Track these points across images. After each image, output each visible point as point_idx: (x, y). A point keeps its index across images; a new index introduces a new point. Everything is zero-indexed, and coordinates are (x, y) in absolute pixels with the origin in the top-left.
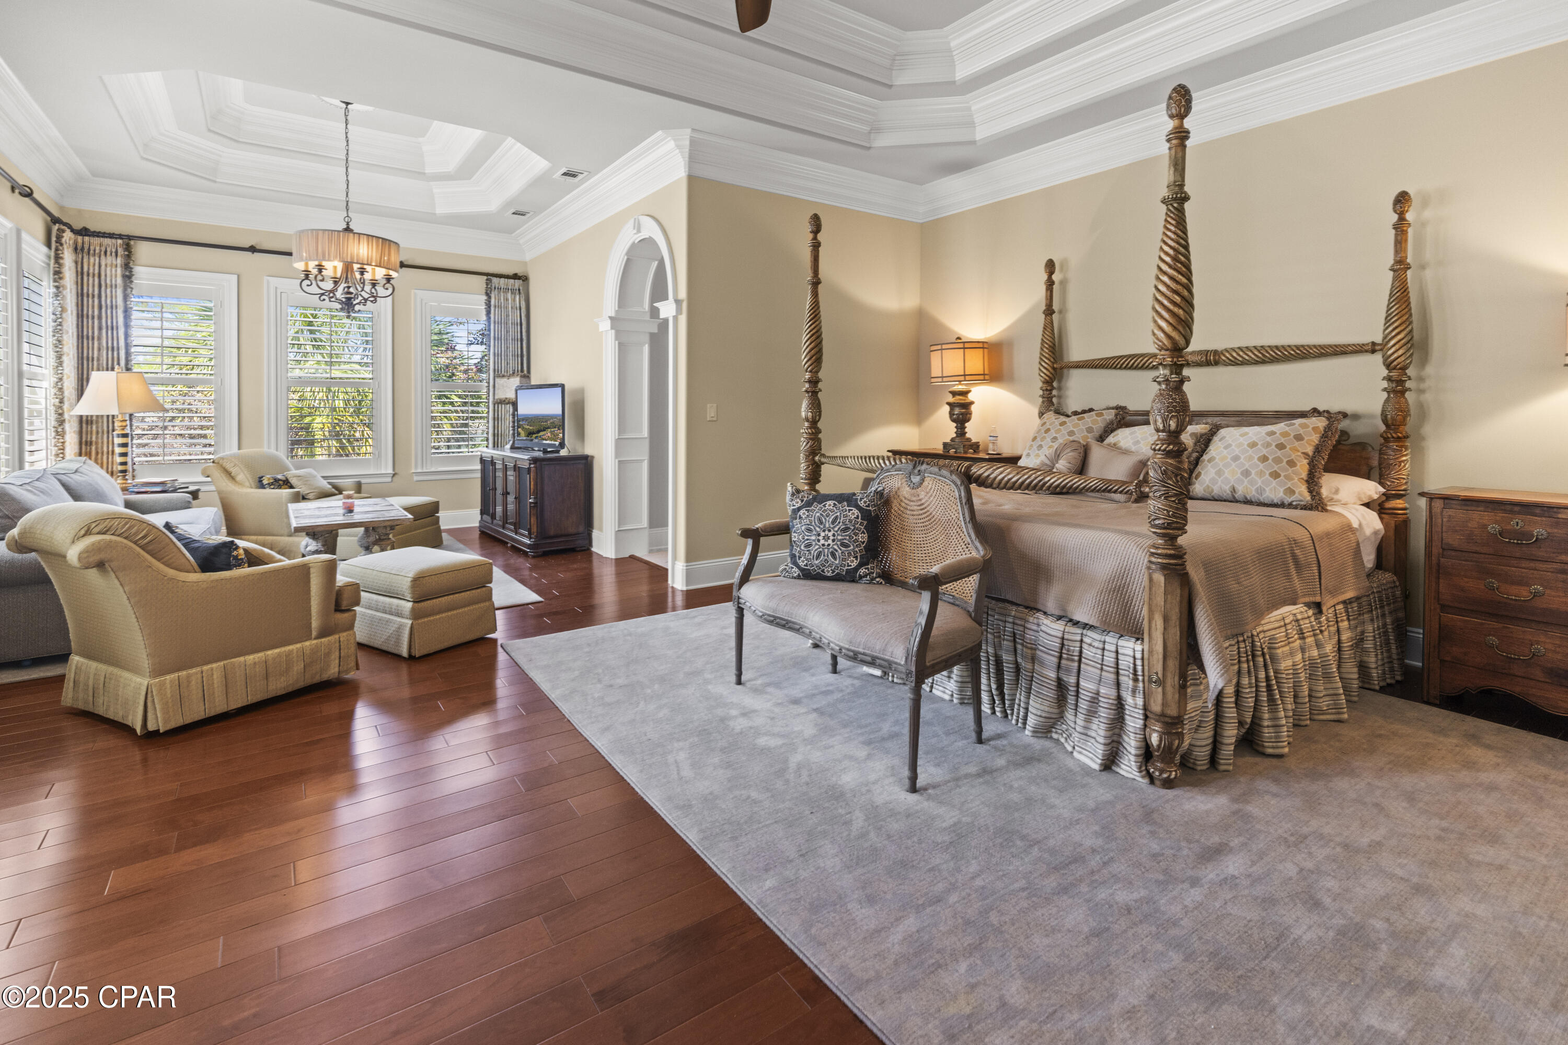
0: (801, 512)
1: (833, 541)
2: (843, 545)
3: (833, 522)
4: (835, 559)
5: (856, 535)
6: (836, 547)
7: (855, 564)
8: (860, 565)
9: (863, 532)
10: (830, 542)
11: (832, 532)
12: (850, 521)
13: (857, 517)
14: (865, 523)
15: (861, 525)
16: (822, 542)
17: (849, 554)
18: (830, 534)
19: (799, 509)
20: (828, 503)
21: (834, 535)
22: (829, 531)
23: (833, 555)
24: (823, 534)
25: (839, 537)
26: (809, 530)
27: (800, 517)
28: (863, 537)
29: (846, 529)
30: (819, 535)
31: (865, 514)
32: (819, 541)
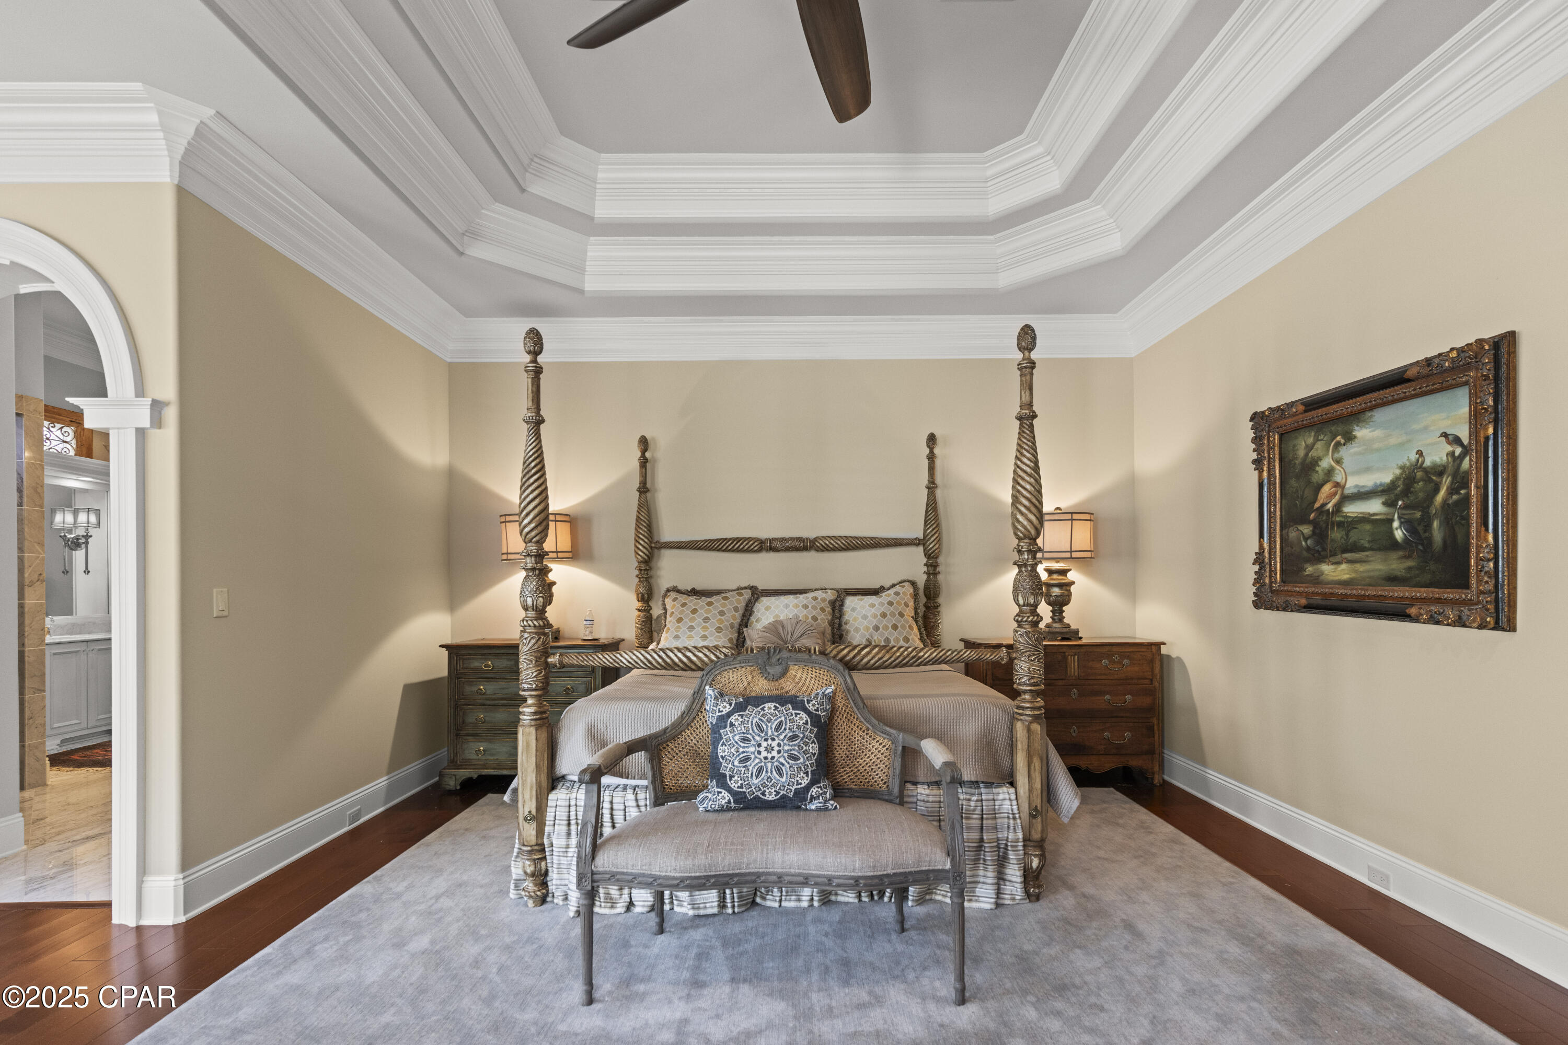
0: (733, 718)
1: (779, 752)
2: (794, 758)
3: (777, 729)
4: (781, 775)
5: (806, 744)
6: (782, 760)
7: (805, 782)
8: (813, 783)
9: (813, 742)
10: (774, 753)
11: (777, 741)
12: (799, 727)
13: (807, 723)
14: (816, 730)
15: (810, 732)
16: (764, 754)
17: (799, 768)
18: (774, 744)
19: (729, 715)
20: (767, 705)
21: (779, 745)
22: (773, 739)
23: (779, 772)
24: (764, 744)
25: (786, 748)
26: (745, 740)
27: (732, 725)
28: (814, 748)
29: (793, 738)
30: (759, 745)
31: (815, 719)
32: (759, 753)
